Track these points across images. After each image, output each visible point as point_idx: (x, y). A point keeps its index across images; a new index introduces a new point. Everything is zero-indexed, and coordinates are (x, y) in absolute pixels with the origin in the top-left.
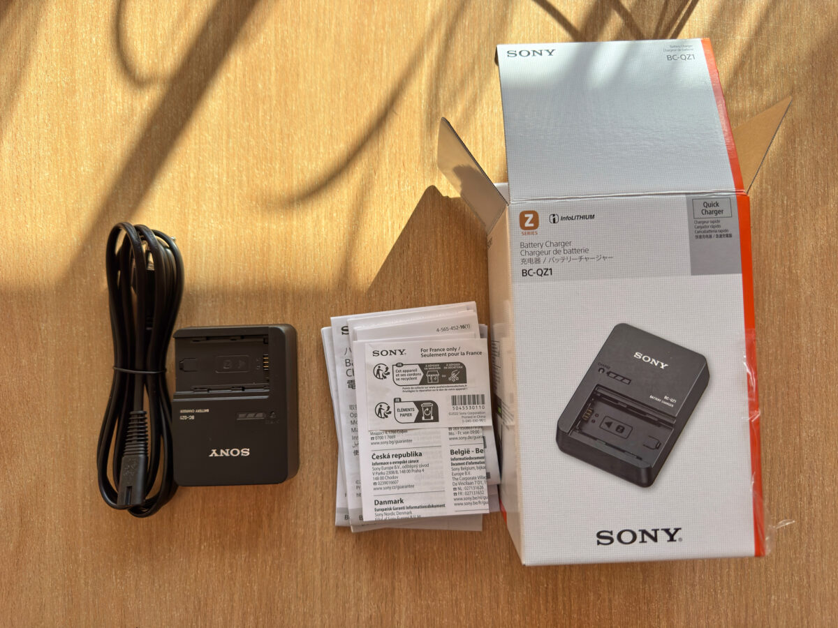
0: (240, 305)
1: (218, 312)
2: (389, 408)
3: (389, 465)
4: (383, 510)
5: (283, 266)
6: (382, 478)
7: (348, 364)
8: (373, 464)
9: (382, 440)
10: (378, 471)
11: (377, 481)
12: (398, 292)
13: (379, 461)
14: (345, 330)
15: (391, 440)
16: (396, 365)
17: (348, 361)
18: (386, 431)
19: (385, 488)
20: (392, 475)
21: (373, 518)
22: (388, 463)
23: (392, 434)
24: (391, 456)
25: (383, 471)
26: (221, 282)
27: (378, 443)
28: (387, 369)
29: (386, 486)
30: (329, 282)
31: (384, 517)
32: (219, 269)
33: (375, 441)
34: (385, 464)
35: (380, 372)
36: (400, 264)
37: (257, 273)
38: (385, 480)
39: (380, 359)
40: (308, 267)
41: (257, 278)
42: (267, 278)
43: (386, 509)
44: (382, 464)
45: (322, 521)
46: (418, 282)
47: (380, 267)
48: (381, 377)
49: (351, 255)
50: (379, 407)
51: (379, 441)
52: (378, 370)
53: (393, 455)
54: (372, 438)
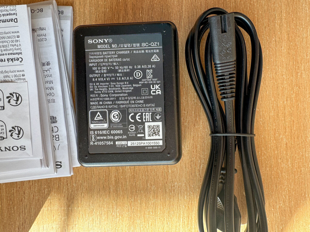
0: (152, 183)
1: (170, 178)
2: (9, 102)
3: (7, 52)
4: (10, 14)
5: (118, 214)
6: (12, 41)
7: (57, 136)
8: (21, 53)
9: (15, 74)
10: (16, 47)
11: (17, 39)
12: (26, 192)
13: (16, 56)
14: (58, 165)
15: (7, 74)
16: (4, 138)
17: (57, 139)
18: (12, 82)
19: (10, 32)
20: (4, 44)
21: (18, 7)
22: (8, 54)
23: (7, 79)
24: (6, 60)
25: (12, 47)
26: (167, 202)
27: (18, 71)
28: (11, 135)
29: (8, 35)
30: (81, 201)
31: (8, 8)
32: (169, 212)
33: (21, 73)
34: (11, 54)
35: (17, 133)
36: (25, 214)
37: (139, 209)
38: (10, 40)
39: (19, 143)
40: (98, 213)
41: (139, 205)
42: (131, 205)
43: (7, 15)
44: (14, 54)
45: (84, 10)
46: (11, 199)
47: (41, 212)
48: (16, 128)
49: (64, 222)
50: (19, 102)
51: (18, 73)
52: (19, 134)
53: (5, 61)
54: (23, 75)
